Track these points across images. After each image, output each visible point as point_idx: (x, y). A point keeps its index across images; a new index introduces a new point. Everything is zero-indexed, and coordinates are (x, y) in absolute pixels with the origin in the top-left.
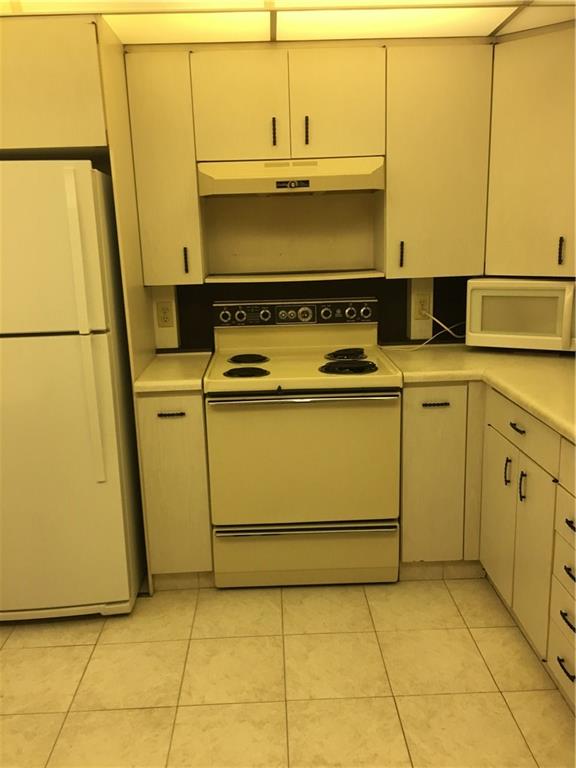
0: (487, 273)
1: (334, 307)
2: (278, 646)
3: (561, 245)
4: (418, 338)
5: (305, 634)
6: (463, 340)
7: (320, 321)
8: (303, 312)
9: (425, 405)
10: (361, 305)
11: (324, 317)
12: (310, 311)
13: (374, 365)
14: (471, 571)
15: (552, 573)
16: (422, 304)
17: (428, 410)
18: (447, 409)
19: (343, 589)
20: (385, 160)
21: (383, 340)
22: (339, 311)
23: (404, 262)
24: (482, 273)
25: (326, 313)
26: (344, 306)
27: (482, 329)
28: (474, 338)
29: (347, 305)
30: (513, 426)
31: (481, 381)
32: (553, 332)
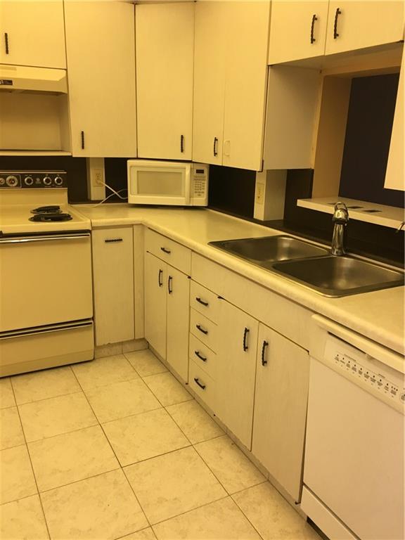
0: (139, 156)
1: (34, 176)
2: (14, 413)
3: (182, 140)
4: (96, 199)
5: (33, 402)
6: (126, 201)
7: (24, 186)
8: (10, 180)
9: (107, 241)
10: (55, 176)
11: (27, 184)
12: (16, 179)
13: (69, 216)
14: (140, 345)
15: (189, 331)
16: (98, 176)
17: (109, 244)
18: (120, 243)
19: (56, 371)
20: (67, 73)
21: (72, 200)
22: (38, 180)
23: (85, 145)
24: (136, 156)
25: (29, 181)
26: (42, 176)
27: (138, 193)
28: (133, 198)
29: (44, 176)
30: (163, 249)
31: (141, 224)
32: (180, 194)
